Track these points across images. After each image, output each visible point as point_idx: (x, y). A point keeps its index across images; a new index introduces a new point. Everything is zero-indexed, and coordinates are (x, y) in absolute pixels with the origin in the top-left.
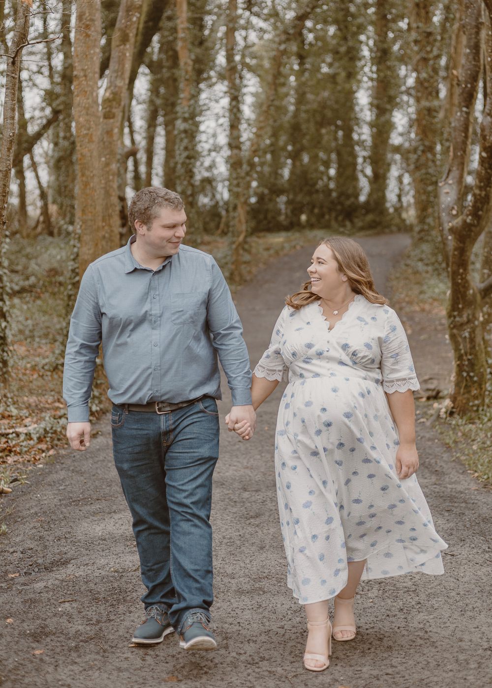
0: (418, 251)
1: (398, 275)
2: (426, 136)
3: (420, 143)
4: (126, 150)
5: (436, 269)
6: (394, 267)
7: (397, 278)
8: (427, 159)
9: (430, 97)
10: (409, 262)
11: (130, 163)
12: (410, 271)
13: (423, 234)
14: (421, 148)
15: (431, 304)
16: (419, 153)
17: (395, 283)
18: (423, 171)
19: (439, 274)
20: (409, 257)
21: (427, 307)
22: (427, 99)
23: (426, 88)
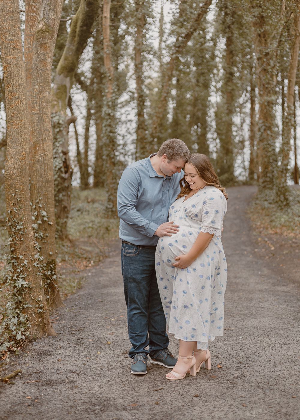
0: (263, 195)
1: (252, 210)
2: (267, 120)
3: (263, 124)
4: (67, 118)
5: (280, 206)
6: (248, 205)
7: (252, 212)
8: (268, 135)
9: (269, 94)
10: (257, 202)
11: (71, 128)
12: (259, 208)
13: (265, 183)
14: (263, 128)
15: (281, 229)
16: (262, 130)
17: (251, 215)
18: (265, 143)
19: (282, 209)
20: (257, 199)
21: (278, 231)
22: (267, 95)
23: (267, 88)
